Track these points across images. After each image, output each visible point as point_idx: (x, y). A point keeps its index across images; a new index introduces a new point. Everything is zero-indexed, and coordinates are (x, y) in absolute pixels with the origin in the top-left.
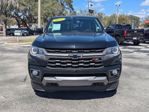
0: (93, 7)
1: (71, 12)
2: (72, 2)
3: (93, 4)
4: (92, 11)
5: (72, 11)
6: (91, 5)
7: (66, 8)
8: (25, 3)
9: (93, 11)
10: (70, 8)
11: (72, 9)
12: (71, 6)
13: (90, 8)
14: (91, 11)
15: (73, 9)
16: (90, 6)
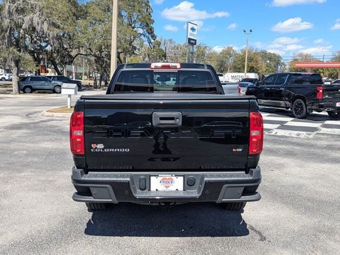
0: (195, 33)
1: (150, 42)
2: (153, 22)
3: (195, 27)
4: (194, 42)
5: (152, 41)
6: (193, 29)
7: (141, 34)
8: (59, 23)
9: (195, 40)
10: (147, 35)
11: (152, 37)
12: (151, 30)
13: (191, 34)
14: (192, 41)
15: (154, 37)
16: (191, 32)
